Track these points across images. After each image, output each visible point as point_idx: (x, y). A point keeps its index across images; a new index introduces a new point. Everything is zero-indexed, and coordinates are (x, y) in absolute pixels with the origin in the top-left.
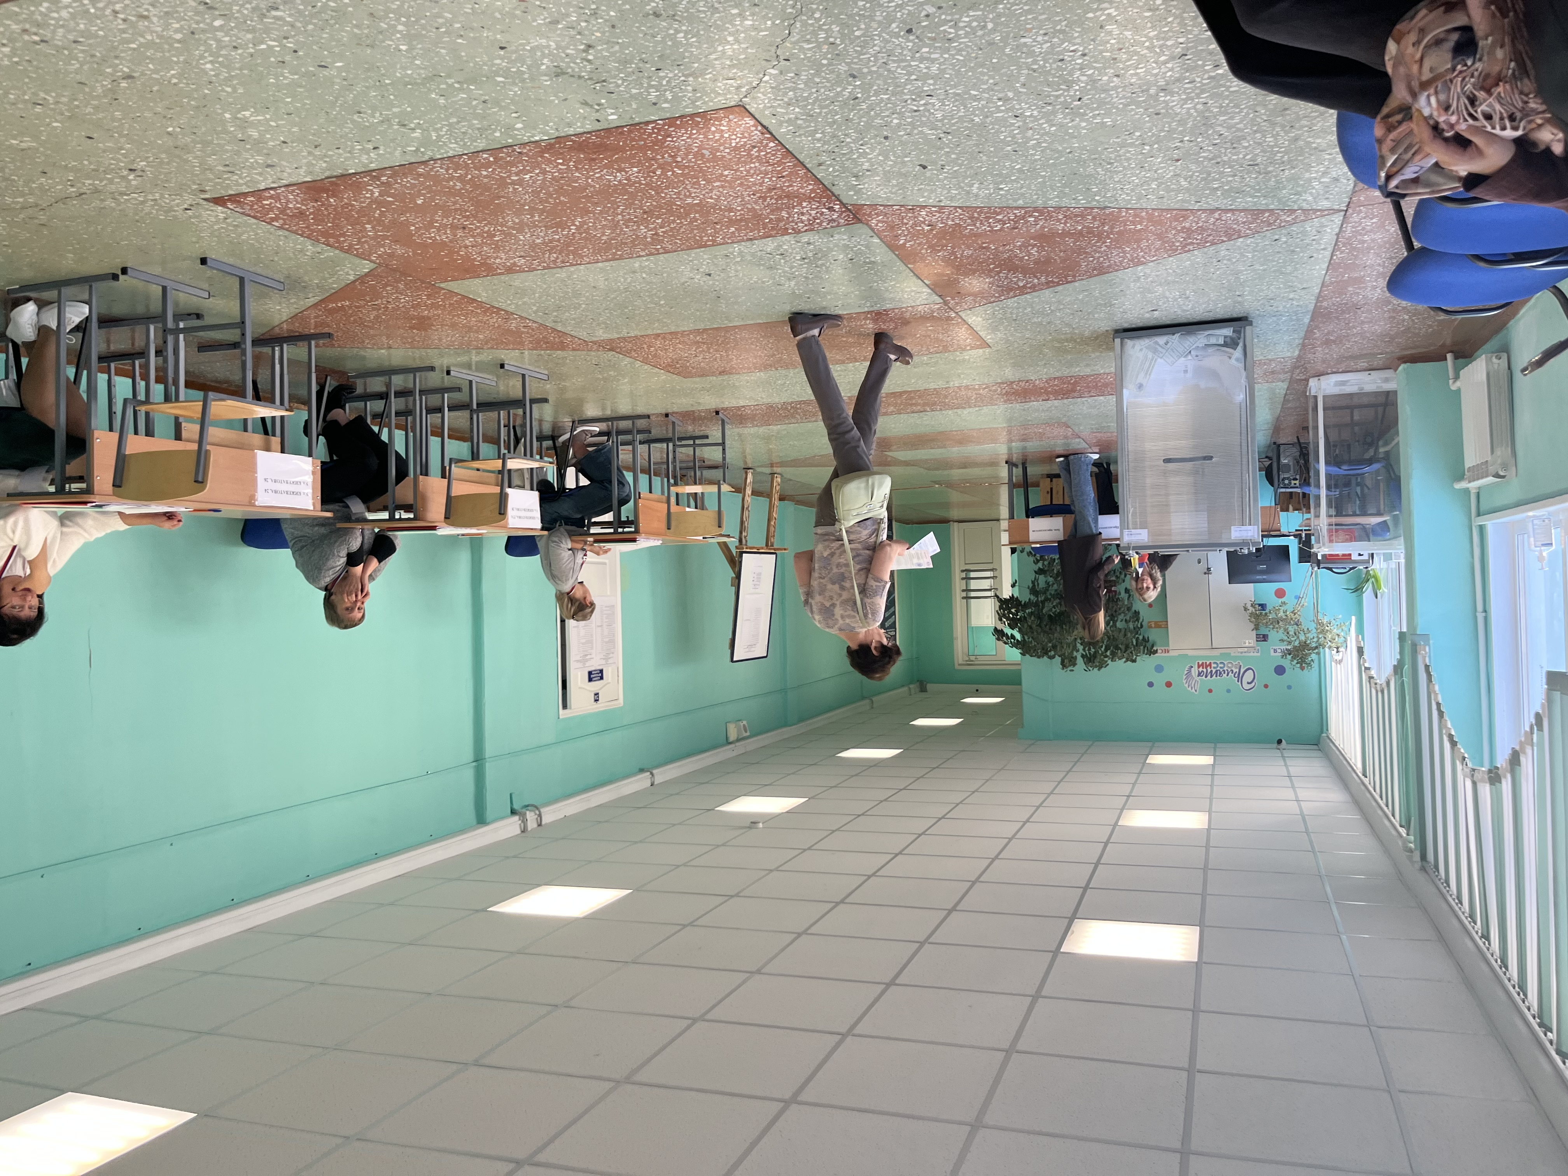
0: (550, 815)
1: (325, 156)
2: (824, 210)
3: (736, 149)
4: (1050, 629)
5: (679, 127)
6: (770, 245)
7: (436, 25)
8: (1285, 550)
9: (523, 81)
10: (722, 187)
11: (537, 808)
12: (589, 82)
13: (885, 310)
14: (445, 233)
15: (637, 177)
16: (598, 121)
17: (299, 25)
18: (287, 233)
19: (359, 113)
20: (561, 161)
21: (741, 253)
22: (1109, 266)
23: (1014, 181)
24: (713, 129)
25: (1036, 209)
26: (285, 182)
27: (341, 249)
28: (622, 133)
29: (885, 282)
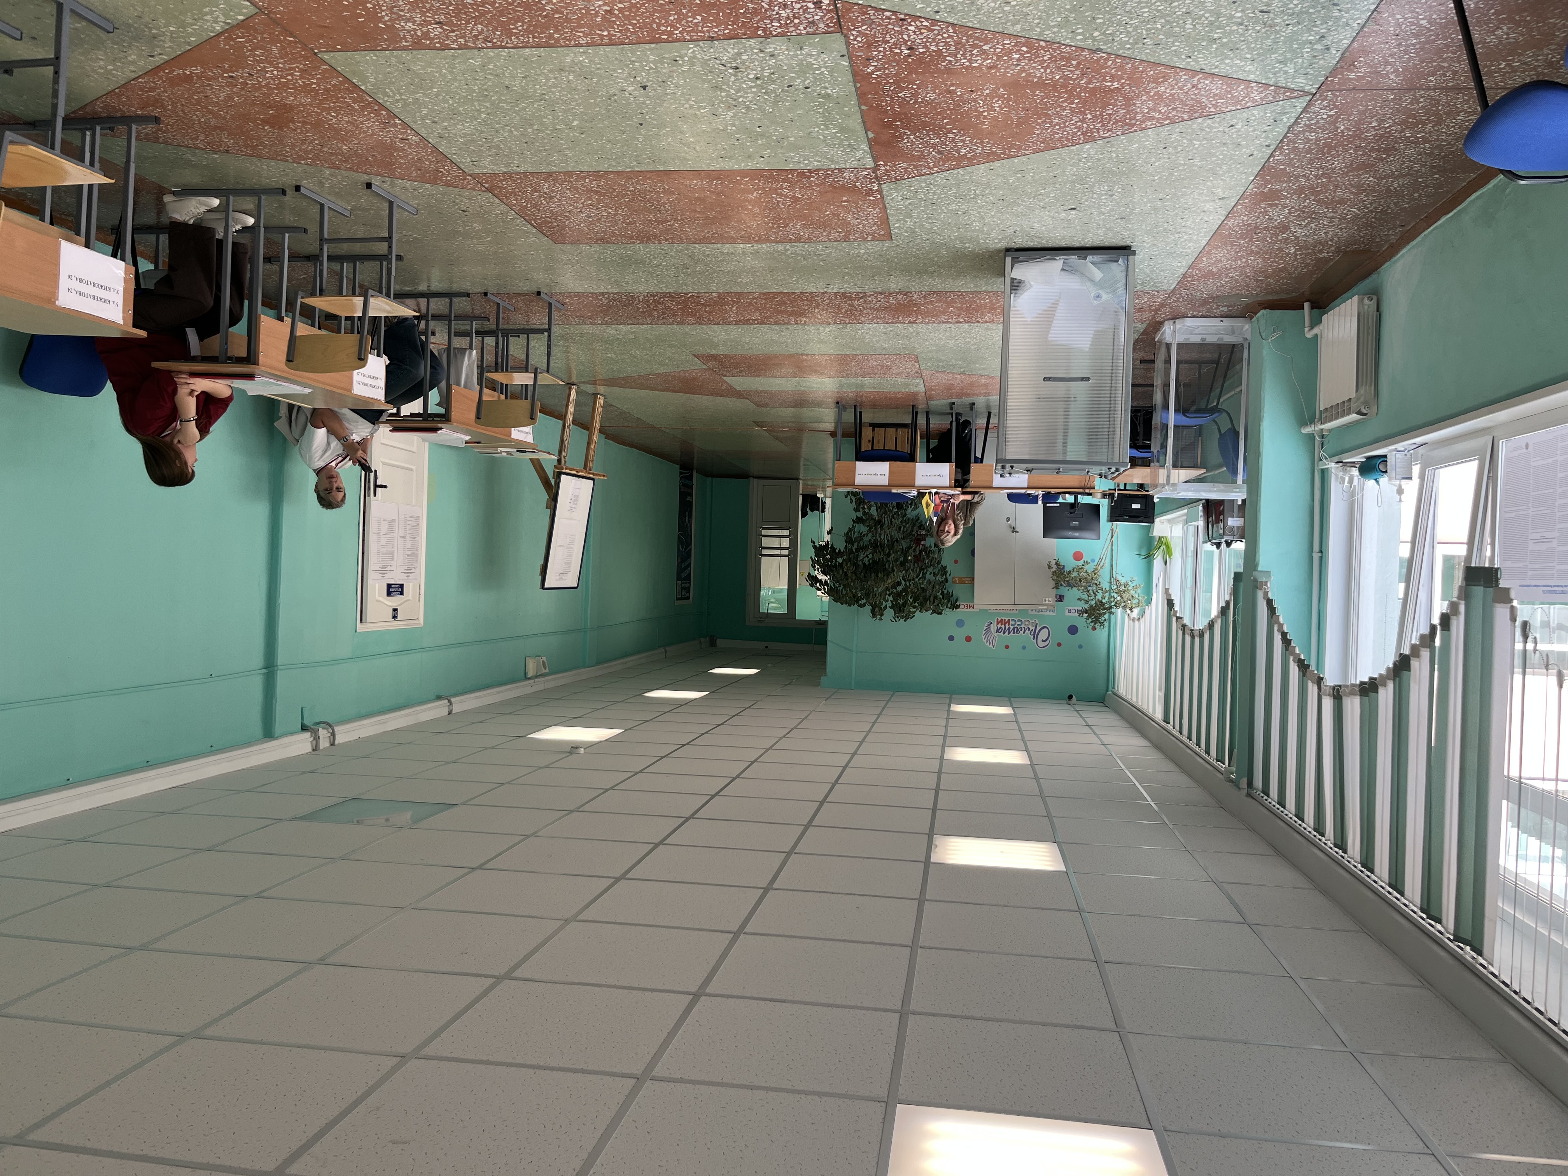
0: (345, 734)
2: (810, 5)
4: (865, 577)
6: (730, 50)
8: (1096, 508)
11: (330, 726)
13: (809, 170)
21: (692, 58)
22: (1061, 139)
25: (1028, 41)
29: (828, 129)
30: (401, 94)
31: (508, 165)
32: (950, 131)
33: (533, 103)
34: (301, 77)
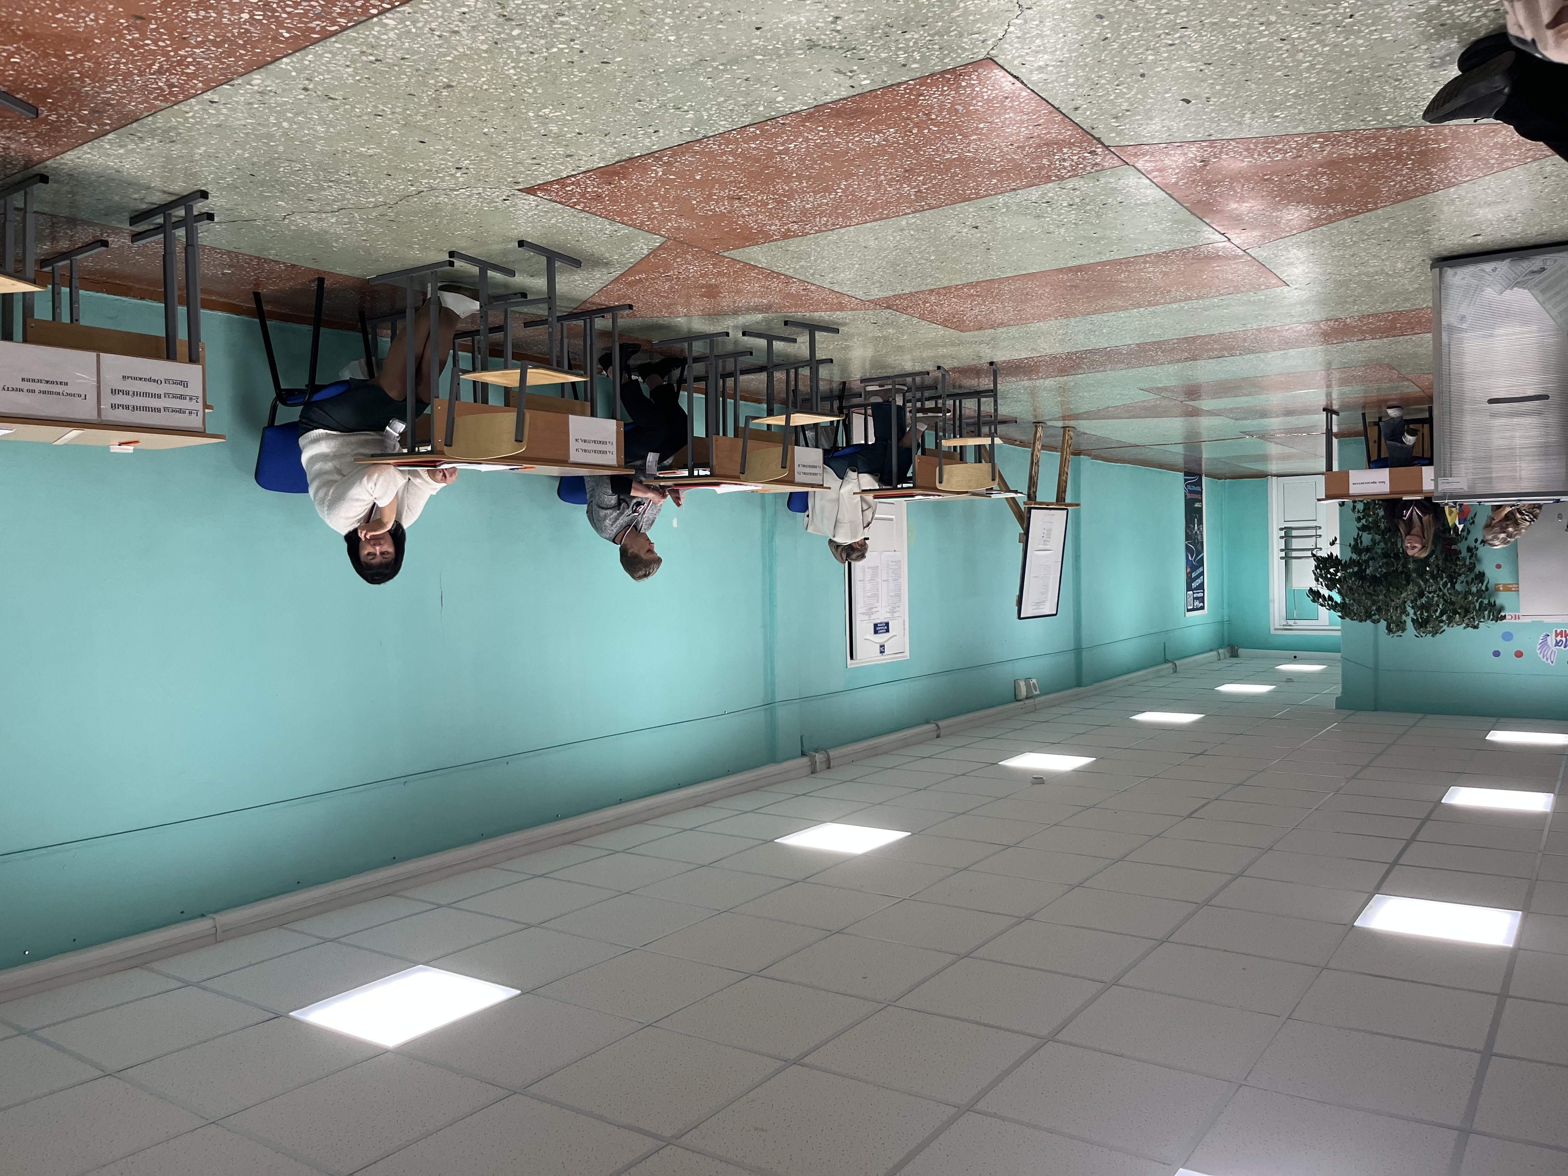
1: (614, 143)
2: (1086, 155)
3: (988, 101)
5: (930, 86)
6: (1035, 193)
7: (698, 14)
9: (780, 56)
10: (980, 140)
11: (826, 750)
12: (840, 51)
13: (1164, 253)
14: (724, 205)
15: (894, 137)
16: (853, 87)
17: (582, 27)
18: (588, 215)
19: (640, 101)
20: (821, 128)
21: (1006, 204)
22: (1416, 190)
23: (1290, 106)
24: (964, 84)
25: (1319, 135)
26: (583, 169)
27: (634, 226)
28: (876, 96)
29: (1161, 224)
30: (789, 265)
31: (894, 290)
32: (1287, 205)
34: (714, 268)
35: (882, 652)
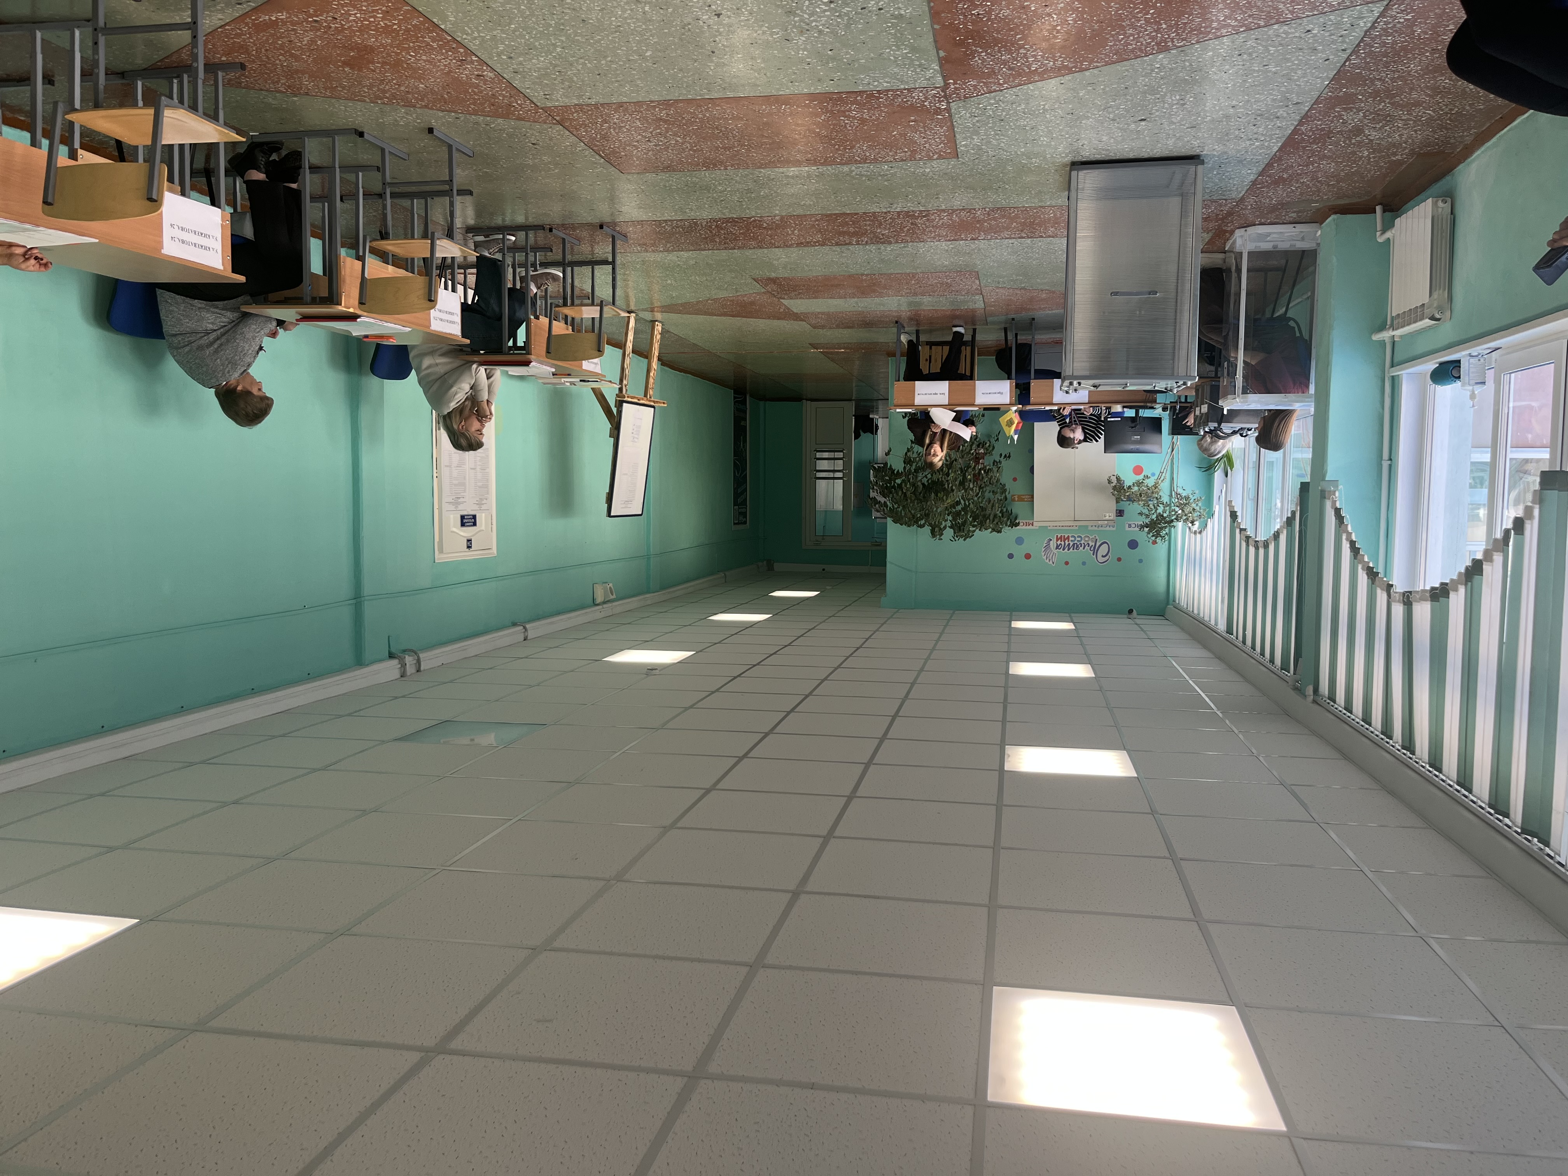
0: (429, 661)
8: (1158, 421)
11: (416, 653)
13: (878, 91)
29: (899, 49)
30: (479, 32)
31: (580, 97)
32: (1022, 47)
33: (608, 36)
34: (383, 19)
35: (469, 547)
